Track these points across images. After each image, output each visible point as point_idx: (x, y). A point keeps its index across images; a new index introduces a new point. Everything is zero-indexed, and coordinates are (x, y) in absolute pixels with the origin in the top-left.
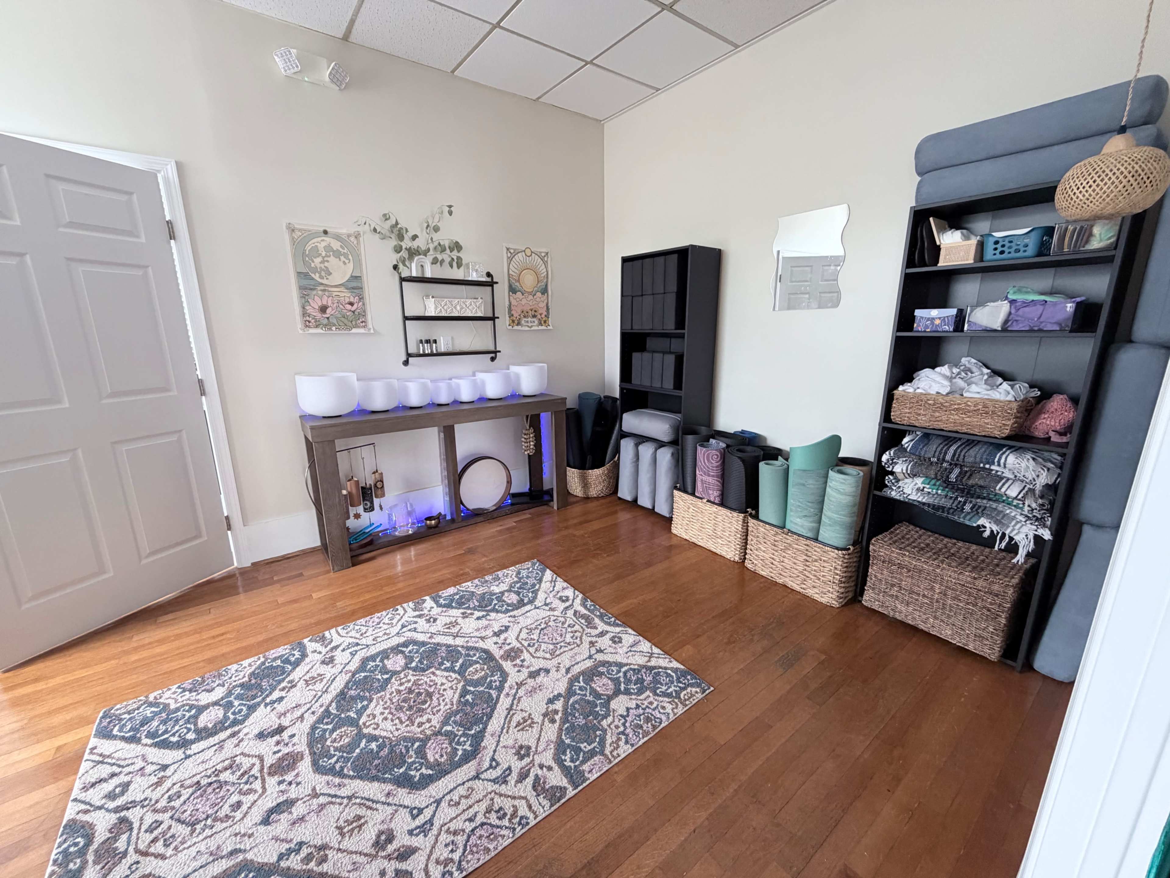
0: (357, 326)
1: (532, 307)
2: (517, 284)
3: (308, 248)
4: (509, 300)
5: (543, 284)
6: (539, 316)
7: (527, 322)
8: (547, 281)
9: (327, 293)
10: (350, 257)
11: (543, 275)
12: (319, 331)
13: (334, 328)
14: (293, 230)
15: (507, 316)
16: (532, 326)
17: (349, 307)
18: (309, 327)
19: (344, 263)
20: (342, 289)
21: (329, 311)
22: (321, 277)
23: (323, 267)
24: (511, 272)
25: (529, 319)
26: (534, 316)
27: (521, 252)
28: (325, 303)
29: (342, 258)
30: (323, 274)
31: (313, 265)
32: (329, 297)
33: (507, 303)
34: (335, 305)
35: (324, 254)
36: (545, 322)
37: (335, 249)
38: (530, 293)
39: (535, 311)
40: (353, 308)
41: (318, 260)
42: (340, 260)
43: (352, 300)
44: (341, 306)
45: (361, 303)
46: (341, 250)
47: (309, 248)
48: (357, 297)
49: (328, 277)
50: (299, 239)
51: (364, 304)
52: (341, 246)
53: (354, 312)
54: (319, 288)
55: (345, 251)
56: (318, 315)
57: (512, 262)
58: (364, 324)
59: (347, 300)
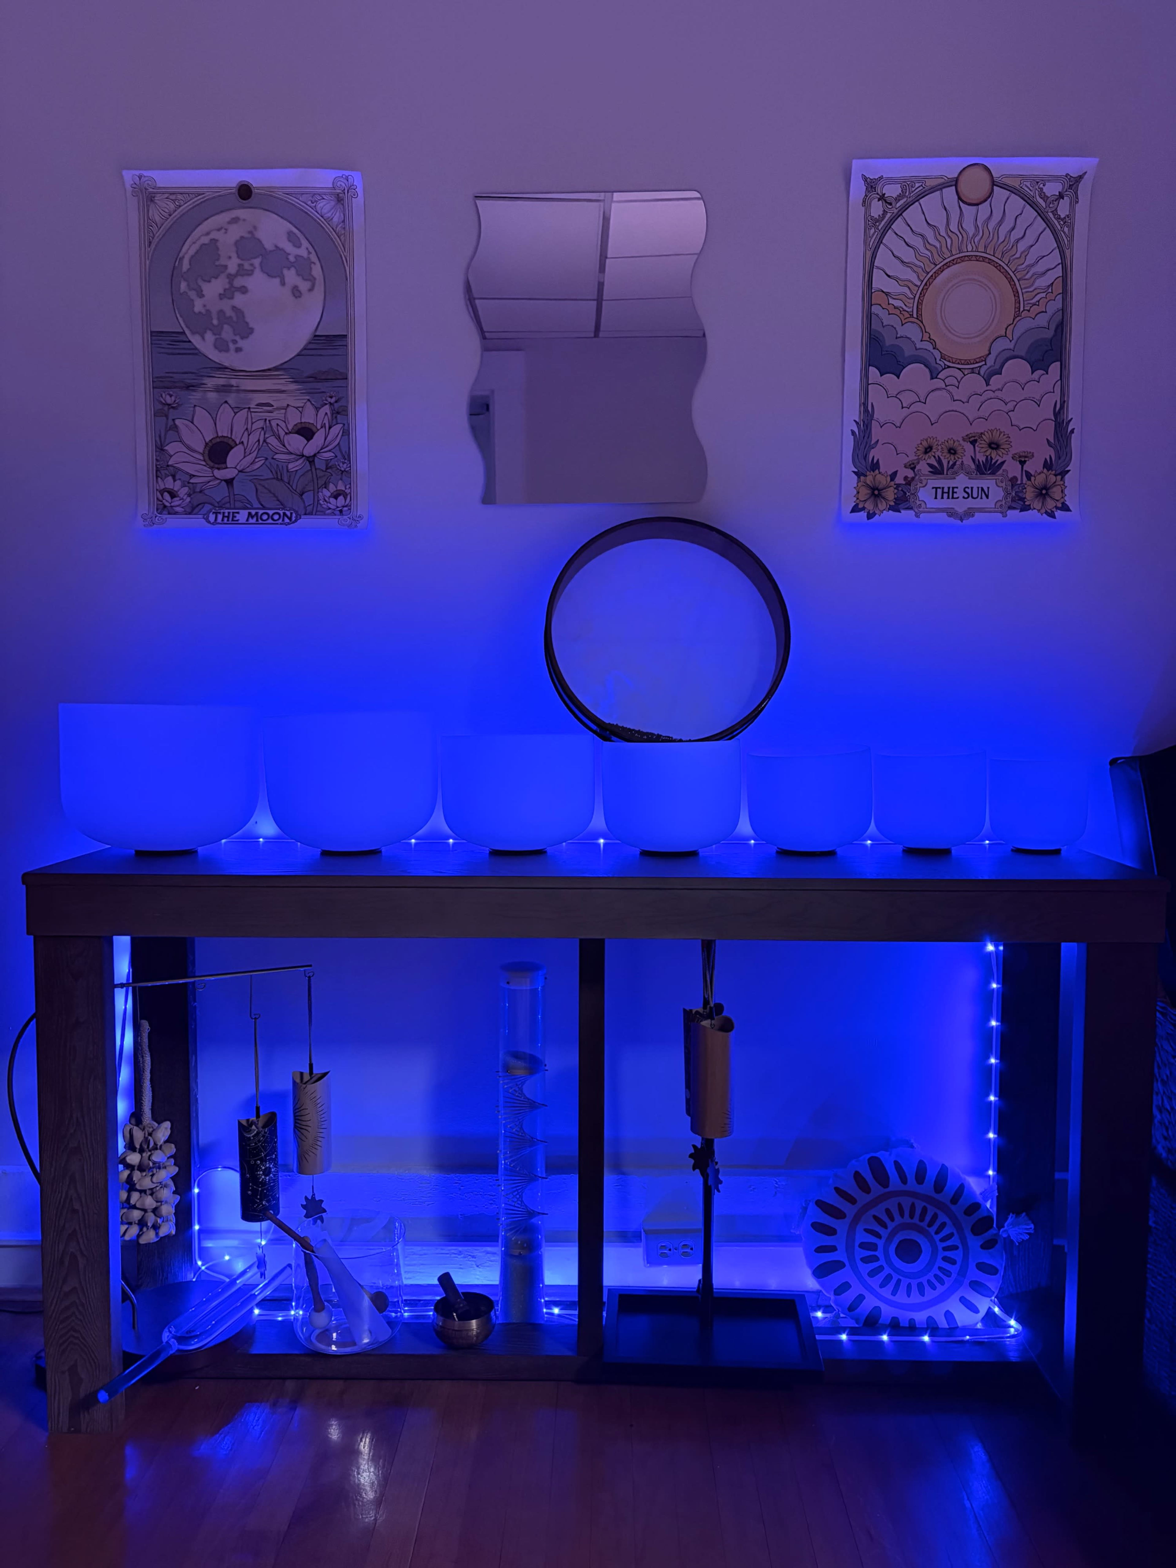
0: (315, 510)
1: (977, 429)
2: (911, 331)
3: (189, 249)
4: (864, 404)
5: (1042, 320)
6: (1012, 469)
7: (951, 493)
8: (1065, 310)
9: (232, 399)
10: (317, 271)
11: (1042, 282)
12: (196, 522)
13: (242, 516)
14: (151, 199)
15: (849, 467)
16: (970, 513)
17: (296, 442)
18: (171, 512)
19: (296, 292)
20: (281, 383)
21: (234, 457)
22: (221, 346)
23: (229, 313)
24: (879, 282)
25: (961, 481)
26: (987, 468)
27: (940, 187)
28: (224, 432)
29: (291, 276)
30: (227, 333)
31: (198, 307)
32: (236, 410)
33: (853, 413)
34: (253, 438)
35: (233, 267)
36: (1043, 492)
37: (269, 246)
38: (972, 366)
39: (994, 446)
40: (310, 449)
41: (213, 288)
42: (283, 283)
43: (309, 417)
44: (272, 441)
45: (337, 429)
46: (288, 247)
47: (192, 252)
48: (327, 409)
49: (241, 343)
50: (167, 224)
51: (346, 432)
52: (290, 236)
53: (311, 460)
54: (210, 383)
55: (303, 252)
56: (200, 471)
57: (889, 237)
58: (341, 500)
59: (294, 419)
